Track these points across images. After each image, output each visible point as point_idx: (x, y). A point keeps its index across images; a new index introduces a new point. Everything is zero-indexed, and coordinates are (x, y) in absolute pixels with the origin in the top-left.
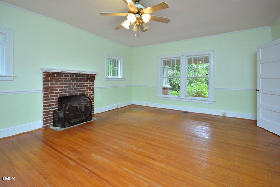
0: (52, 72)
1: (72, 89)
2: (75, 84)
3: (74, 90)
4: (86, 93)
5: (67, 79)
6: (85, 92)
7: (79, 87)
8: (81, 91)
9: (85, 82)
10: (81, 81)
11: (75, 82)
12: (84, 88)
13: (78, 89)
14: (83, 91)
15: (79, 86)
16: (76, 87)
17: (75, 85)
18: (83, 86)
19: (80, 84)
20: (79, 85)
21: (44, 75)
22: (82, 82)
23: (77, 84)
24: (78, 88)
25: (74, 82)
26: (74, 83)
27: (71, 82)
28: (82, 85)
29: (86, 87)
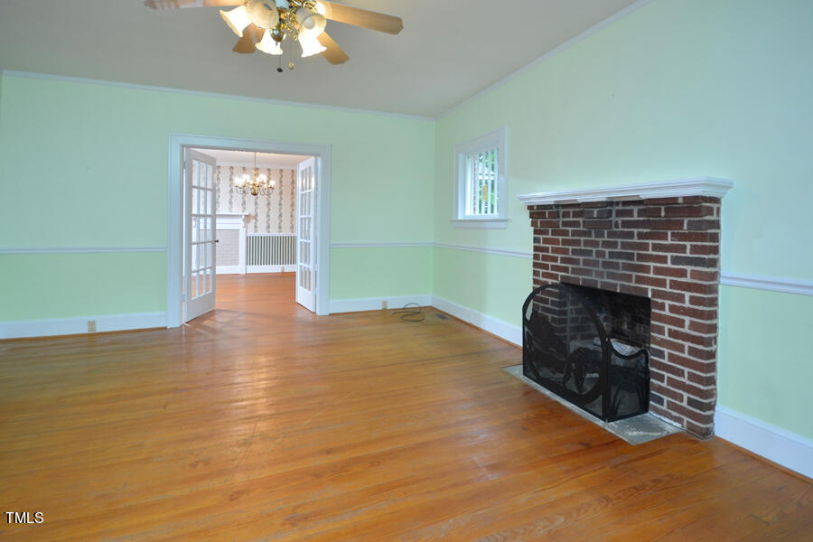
0: (538, 206)
1: (595, 263)
2: (606, 244)
3: (600, 269)
4: (655, 293)
5: (579, 226)
6: (650, 288)
7: (621, 261)
8: (629, 278)
9: (651, 242)
10: (631, 235)
11: (606, 239)
12: (646, 269)
13: (616, 266)
14: (639, 280)
15: (619, 255)
16: (607, 258)
17: (607, 250)
18: (640, 257)
19: (624, 245)
20: (619, 249)
21: (531, 216)
22: (636, 240)
23: (614, 245)
24: (618, 264)
25: (603, 237)
26: (600, 240)
27: (593, 238)
28: (636, 252)
29: (652, 264)
